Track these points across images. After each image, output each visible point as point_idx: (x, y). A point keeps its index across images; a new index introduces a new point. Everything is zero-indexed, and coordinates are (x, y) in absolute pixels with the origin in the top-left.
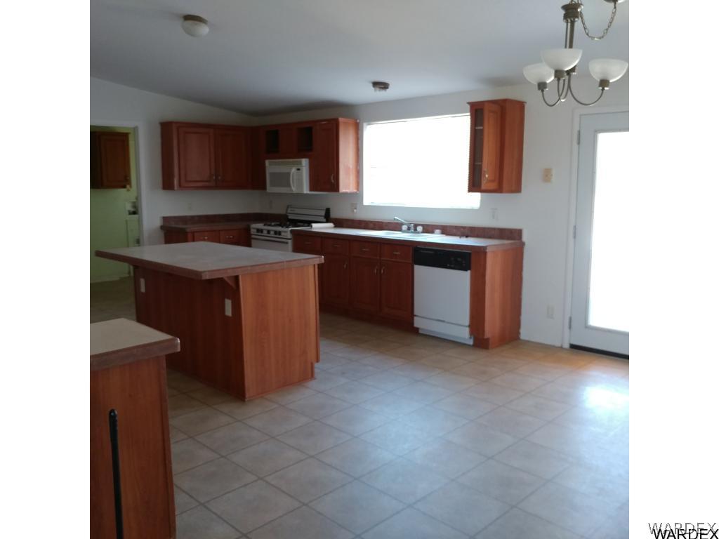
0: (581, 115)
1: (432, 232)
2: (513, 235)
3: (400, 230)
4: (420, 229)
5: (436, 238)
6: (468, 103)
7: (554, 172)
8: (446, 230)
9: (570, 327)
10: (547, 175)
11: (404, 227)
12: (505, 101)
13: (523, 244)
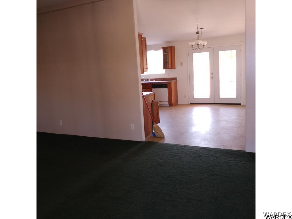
0: (189, 50)
1: (153, 81)
2: (175, 79)
3: (144, 81)
4: (149, 80)
5: (154, 81)
6: (162, 47)
7: (183, 63)
8: (156, 80)
9: (190, 99)
10: (182, 64)
11: (145, 80)
12: (172, 47)
13: (177, 81)
